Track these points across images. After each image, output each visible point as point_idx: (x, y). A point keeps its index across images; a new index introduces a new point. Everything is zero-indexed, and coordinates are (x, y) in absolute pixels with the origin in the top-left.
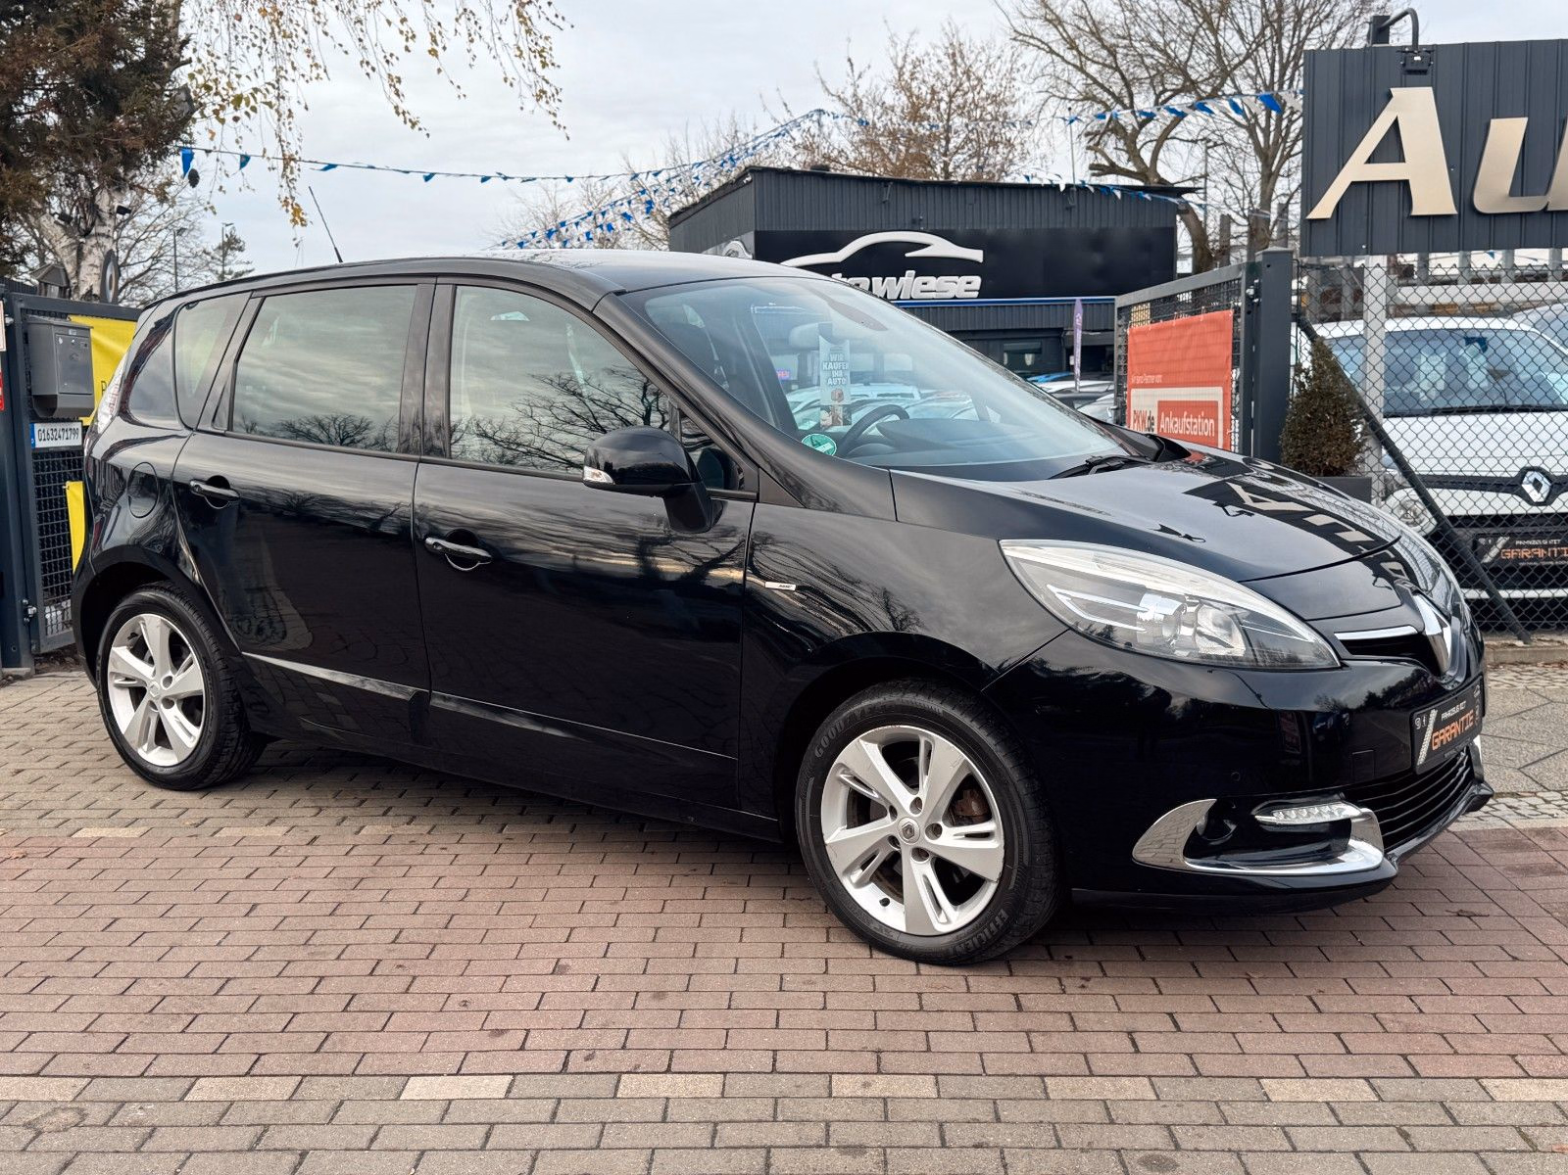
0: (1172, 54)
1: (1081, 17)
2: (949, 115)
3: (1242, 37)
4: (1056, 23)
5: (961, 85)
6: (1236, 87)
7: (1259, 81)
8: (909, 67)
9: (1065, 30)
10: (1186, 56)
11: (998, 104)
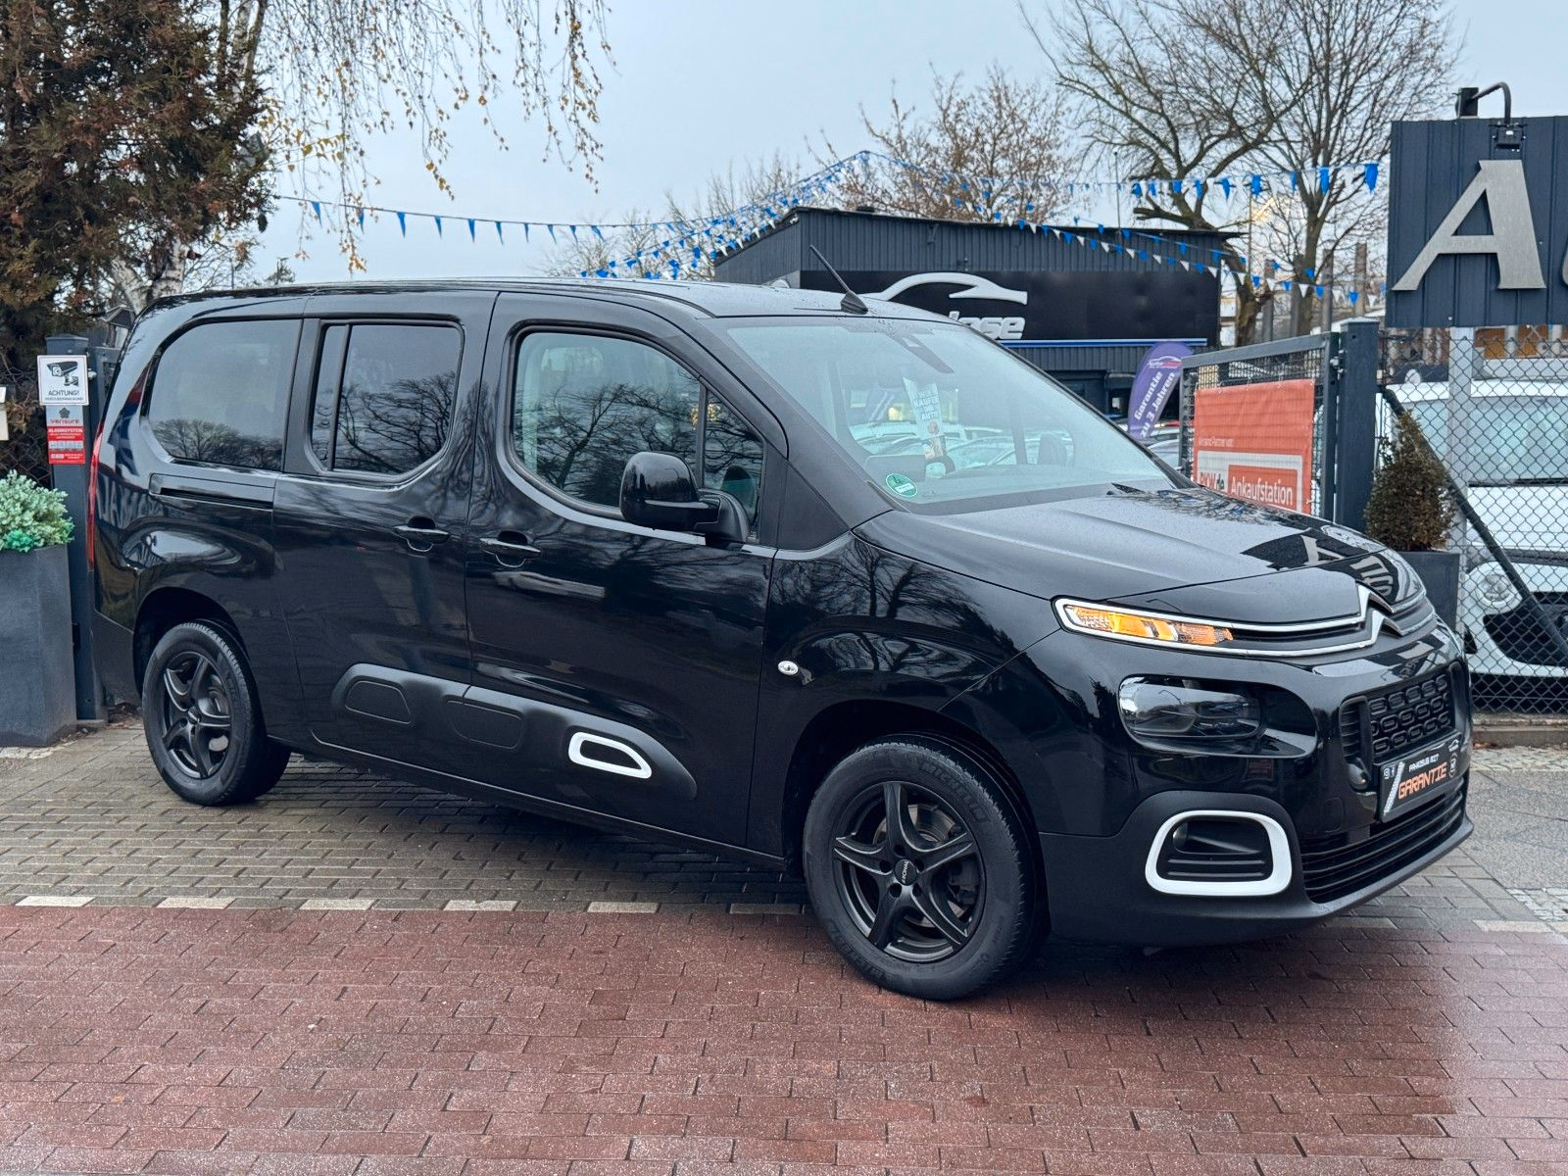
0: (1219, 100)
1: (1129, 63)
2: (993, 157)
3: (1289, 84)
4: (1103, 68)
5: (1006, 127)
6: (1283, 134)
7: (1306, 128)
8: (953, 110)
9: (1111, 77)
10: (1232, 102)
11: (1043, 148)
